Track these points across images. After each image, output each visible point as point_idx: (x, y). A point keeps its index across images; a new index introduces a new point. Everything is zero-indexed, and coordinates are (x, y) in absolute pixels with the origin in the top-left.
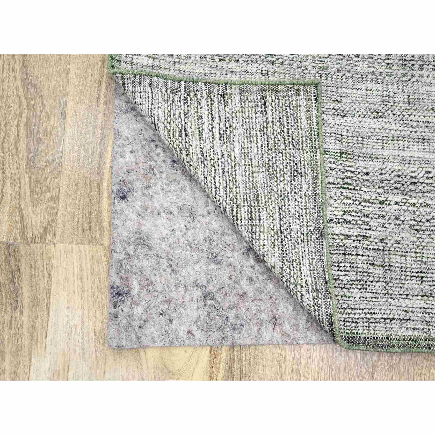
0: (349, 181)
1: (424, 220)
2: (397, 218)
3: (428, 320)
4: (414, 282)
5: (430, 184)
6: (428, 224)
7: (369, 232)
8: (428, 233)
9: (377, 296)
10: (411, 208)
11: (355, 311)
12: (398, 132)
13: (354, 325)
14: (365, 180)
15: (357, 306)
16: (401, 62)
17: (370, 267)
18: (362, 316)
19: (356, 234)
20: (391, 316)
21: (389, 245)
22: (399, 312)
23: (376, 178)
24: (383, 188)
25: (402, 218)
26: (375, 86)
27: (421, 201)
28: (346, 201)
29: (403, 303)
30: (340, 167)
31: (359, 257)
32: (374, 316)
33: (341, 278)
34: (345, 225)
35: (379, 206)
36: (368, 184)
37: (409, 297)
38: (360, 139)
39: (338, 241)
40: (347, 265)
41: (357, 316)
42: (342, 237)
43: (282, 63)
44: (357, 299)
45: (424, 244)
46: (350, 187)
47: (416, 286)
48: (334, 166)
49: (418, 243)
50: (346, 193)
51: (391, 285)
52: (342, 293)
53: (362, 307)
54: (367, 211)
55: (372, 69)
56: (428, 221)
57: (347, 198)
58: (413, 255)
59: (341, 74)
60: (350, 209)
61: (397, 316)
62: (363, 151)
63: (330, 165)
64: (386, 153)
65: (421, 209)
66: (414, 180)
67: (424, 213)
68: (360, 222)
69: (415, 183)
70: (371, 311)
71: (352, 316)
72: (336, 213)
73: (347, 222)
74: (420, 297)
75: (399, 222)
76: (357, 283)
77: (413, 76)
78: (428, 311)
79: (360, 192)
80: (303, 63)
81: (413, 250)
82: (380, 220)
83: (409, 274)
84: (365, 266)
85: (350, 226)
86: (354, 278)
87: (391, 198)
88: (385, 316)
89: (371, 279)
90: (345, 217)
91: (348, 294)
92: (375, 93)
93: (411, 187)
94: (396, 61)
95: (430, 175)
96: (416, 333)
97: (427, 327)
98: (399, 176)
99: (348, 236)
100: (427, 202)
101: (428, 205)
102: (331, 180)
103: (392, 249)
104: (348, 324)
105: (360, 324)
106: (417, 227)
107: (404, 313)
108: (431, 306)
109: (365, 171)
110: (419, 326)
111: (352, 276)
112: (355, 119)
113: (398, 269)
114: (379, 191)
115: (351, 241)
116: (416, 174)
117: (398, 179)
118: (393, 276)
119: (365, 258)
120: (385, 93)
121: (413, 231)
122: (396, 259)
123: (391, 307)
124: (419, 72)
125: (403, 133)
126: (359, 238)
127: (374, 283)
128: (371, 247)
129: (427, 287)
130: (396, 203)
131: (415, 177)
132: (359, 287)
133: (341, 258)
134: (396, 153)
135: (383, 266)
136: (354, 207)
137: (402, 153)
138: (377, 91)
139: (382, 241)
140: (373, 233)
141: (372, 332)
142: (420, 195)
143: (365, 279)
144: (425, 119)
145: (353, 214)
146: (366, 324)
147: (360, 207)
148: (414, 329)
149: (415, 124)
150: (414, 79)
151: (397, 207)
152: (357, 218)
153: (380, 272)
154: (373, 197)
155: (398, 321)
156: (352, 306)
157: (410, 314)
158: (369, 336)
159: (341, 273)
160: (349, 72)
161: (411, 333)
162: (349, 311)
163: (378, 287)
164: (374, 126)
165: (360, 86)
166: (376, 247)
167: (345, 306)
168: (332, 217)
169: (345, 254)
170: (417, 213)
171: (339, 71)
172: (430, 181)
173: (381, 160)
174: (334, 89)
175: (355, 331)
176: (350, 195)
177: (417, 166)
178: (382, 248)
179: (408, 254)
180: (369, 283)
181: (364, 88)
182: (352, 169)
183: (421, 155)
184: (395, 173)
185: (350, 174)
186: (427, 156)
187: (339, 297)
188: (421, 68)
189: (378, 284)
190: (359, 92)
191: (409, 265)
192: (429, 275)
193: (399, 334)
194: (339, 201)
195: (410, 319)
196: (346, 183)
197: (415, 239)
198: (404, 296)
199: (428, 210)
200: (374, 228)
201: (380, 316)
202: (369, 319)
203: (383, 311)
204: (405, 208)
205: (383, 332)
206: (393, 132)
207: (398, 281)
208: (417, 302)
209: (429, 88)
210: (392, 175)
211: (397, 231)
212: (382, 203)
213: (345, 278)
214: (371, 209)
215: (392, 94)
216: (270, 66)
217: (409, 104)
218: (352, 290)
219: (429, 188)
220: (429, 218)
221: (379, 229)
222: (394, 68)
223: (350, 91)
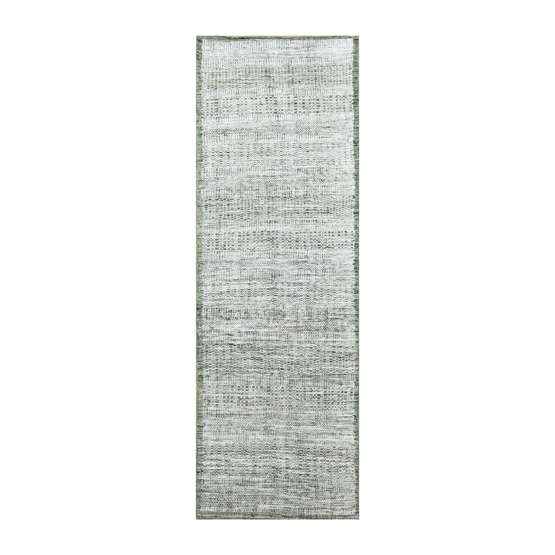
0: (301, 452)
1: (332, 467)
2: (321, 467)
3: (333, 508)
4: (328, 493)
5: (335, 452)
6: (334, 469)
7: (310, 473)
8: (334, 472)
9: (312, 499)
10: (327, 463)
11: (303, 505)
12: (322, 431)
13: (302, 510)
14: (308, 451)
15: (304, 503)
16: (324, 401)
17: (310, 487)
18: (306, 507)
19: (304, 473)
20: (318, 507)
21: (318, 478)
22: (321, 505)
23: (313, 450)
24: (315, 454)
25: (323, 467)
26: (312, 412)
27: (331, 459)
28: (300, 460)
29: (323, 501)
30: (297, 446)
31: (305, 483)
32: (311, 507)
33: (298, 492)
34: (299, 470)
35: (314, 462)
36: (309, 453)
37: (326, 499)
38: (306, 435)
39: (296, 477)
40: (300, 486)
41: (304, 507)
42: (298, 475)
43: (272, 405)
44: (304, 500)
45: (332, 477)
46: (302, 454)
47: (329, 495)
48: (295, 446)
49: (330, 477)
50: (300, 457)
51: (318, 494)
52: (298, 498)
53: (306, 503)
54: (309, 464)
55: (311, 405)
56: (334, 467)
57: (301, 459)
58: (328, 481)
59: (298, 408)
60: (302, 463)
61: (320, 507)
62: (307, 439)
63: (293, 446)
64: (317, 440)
65: (331, 463)
66: (328, 451)
67: (332, 464)
68: (306, 469)
69: (328, 452)
70: (310, 505)
71: (302, 507)
72: (296, 465)
73: (300, 469)
74: (330, 499)
75: (322, 468)
76: (304, 494)
77: (329, 407)
78: (333, 504)
79: (306, 456)
80: (282, 404)
81: (328, 480)
82: (314, 468)
83: (326, 489)
84: (307, 487)
85: (302, 470)
86: (303, 492)
87: (319, 458)
88: (315, 507)
89: (310, 492)
90: (299, 467)
91: (300, 498)
92: (312, 415)
93: (327, 454)
94: (322, 401)
95: (335, 448)
96: (328, 513)
97: (332, 511)
98: (322, 449)
99: (301, 475)
100: (334, 460)
101: (334, 461)
102: (294, 452)
103: (319, 479)
104: (300, 510)
105: (305, 510)
106: (330, 470)
107: (323, 505)
108: (334, 503)
109: (308, 447)
110: (329, 511)
111: (302, 491)
112: (304, 427)
113: (321, 488)
114: (314, 456)
115: (302, 477)
116: (329, 448)
117: (321, 450)
118: (319, 490)
119: (307, 483)
120: (317, 415)
121: (328, 472)
122: (320, 484)
123: (318, 503)
124: (332, 405)
125: (324, 431)
126: (305, 475)
127: (311, 494)
128: (310, 479)
129: (333, 495)
130: (321, 461)
131: (329, 449)
132: (305, 495)
133: (298, 484)
134: (321, 440)
135: (315, 487)
136: (303, 463)
137: (324, 440)
138: (313, 414)
139: (315, 476)
140: (311, 473)
141: (310, 513)
142: (331, 457)
143: (307, 492)
144: (333, 425)
145: (303, 465)
146: (307, 510)
147: (306, 463)
148: (327, 512)
149: (329, 428)
150: (329, 408)
151: (321, 462)
152: (304, 467)
153: (313, 489)
154: (311, 458)
155: (321, 509)
156: (302, 503)
157: (326, 506)
158: (309, 515)
159: (298, 490)
160: (301, 407)
161: (325, 513)
162: (301, 505)
163: (313, 495)
164: (312, 429)
165: (306, 412)
166: (312, 479)
167: (299, 503)
168: (294, 467)
169: (299, 482)
170: (330, 464)
171: (297, 407)
172: (335, 451)
173: (315, 443)
174: (295, 414)
175: (303, 513)
176: (301, 458)
177: (330, 445)
178: (315, 479)
179: (326, 481)
180: (309, 494)
181: (308, 413)
182: (303, 447)
183: (332, 440)
184: (320, 448)
185: (301, 449)
186: (334, 440)
187: (297, 500)
188: (333, 403)
189: (313, 494)
190: (306, 415)
191: (326, 486)
192: (334, 490)
193: (321, 514)
194: (297, 460)
195: (325, 508)
196: (300, 453)
197: (329, 475)
198: (323, 499)
199: (334, 463)
200: (311, 471)
201: (313, 507)
202: (309, 508)
203: (314, 505)
204: (324, 462)
205: (314, 513)
206: (320, 431)
207: (321, 493)
208: (329, 501)
209: (336, 412)
210: (319, 449)
211: (321, 472)
212: (315, 460)
213: (299, 492)
214: (310, 463)
215: (319, 415)
216: (267, 406)
217: (327, 419)
218: (302, 497)
219: (334, 454)
220: (335, 466)
221: (314, 471)
222: (321, 404)
223: (302, 415)
